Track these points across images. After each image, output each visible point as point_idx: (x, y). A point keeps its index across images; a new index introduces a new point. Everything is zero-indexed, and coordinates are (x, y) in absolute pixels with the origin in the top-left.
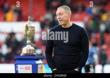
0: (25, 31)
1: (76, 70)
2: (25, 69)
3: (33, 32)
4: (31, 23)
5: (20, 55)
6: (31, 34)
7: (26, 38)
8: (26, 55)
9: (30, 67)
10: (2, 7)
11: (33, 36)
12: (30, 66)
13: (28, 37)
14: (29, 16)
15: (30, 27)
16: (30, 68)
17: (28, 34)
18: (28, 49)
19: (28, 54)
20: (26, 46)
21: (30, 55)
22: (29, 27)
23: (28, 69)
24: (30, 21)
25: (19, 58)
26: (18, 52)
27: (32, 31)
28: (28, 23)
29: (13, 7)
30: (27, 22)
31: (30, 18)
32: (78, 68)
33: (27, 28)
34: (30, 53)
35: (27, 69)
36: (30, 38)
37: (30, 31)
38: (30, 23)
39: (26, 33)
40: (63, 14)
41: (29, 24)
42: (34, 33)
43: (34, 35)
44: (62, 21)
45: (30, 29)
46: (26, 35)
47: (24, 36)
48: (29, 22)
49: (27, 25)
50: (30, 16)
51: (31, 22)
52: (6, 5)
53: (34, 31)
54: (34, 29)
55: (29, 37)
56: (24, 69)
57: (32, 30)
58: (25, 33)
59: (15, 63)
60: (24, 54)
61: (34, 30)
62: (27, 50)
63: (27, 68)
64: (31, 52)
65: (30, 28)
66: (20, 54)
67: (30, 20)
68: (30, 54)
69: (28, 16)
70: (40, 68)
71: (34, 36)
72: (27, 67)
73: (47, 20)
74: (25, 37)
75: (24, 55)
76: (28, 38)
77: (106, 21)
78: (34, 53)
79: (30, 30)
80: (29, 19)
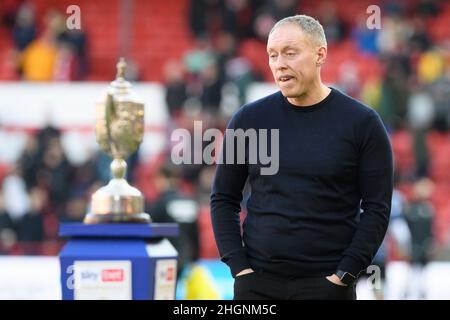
0: (105, 122)
1: (334, 279)
2: (104, 280)
3: (138, 126)
4: (128, 90)
5: (81, 219)
6: (130, 132)
7: (110, 149)
8: (108, 220)
9: (122, 271)
10: (10, 20)
11: (138, 144)
12: (126, 266)
13: (117, 147)
14: (122, 59)
15: (124, 103)
16: (122, 276)
17: (116, 135)
18: (117, 198)
19: (117, 218)
20: (106, 182)
21: (122, 222)
22: (121, 107)
23: (117, 280)
24: (127, 79)
25: (79, 231)
26: (75, 206)
27: (133, 123)
28: (118, 88)
29: (54, 22)
30: (114, 83)
31: (123, 68)
32: (340, 272)
33: (112, 108)
34: (125, 214)
35: (111, 280)
36: (122, 152)
37: (125, 123)
38: (124, 88)
39: (109, 130)
40: (297, 51)
41: (121, 91)
42: (142, 131)
43: (140, 139)
44: (291, 81)
45: (125, 114)
46: (109, 138)
47: (100, 142)
48: (121, 85)
49: (111, 97)
50: (126, 61)
51: (127, 84)
52: (26, 15)
53: (143, 123)
54: (140, 113)
55: (121, 147)
56: (100, 278)
57: (133, 118)
58: (104, 131)
59: (61, 254)
60: (98, 215)
61: (140, 119)
62: (112, 199)
63: (112, 275)
64: (129, 210)
65: (123, 110)
66: (83, 217)
67: (123, 75)
68: (125, 218)
69: (118, 61)
70: (162, 275)
71: (142, 141)
72: (111, 271)
73: (192, 76)
74: (104, 146)
75: (97, 220)
76: (114, 151)
77: (435, 83)
78: (140, 212)
79: (126, 119)
80: (120, 71)
